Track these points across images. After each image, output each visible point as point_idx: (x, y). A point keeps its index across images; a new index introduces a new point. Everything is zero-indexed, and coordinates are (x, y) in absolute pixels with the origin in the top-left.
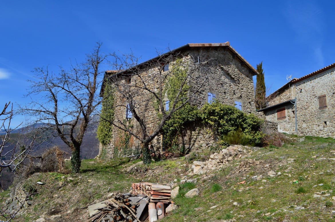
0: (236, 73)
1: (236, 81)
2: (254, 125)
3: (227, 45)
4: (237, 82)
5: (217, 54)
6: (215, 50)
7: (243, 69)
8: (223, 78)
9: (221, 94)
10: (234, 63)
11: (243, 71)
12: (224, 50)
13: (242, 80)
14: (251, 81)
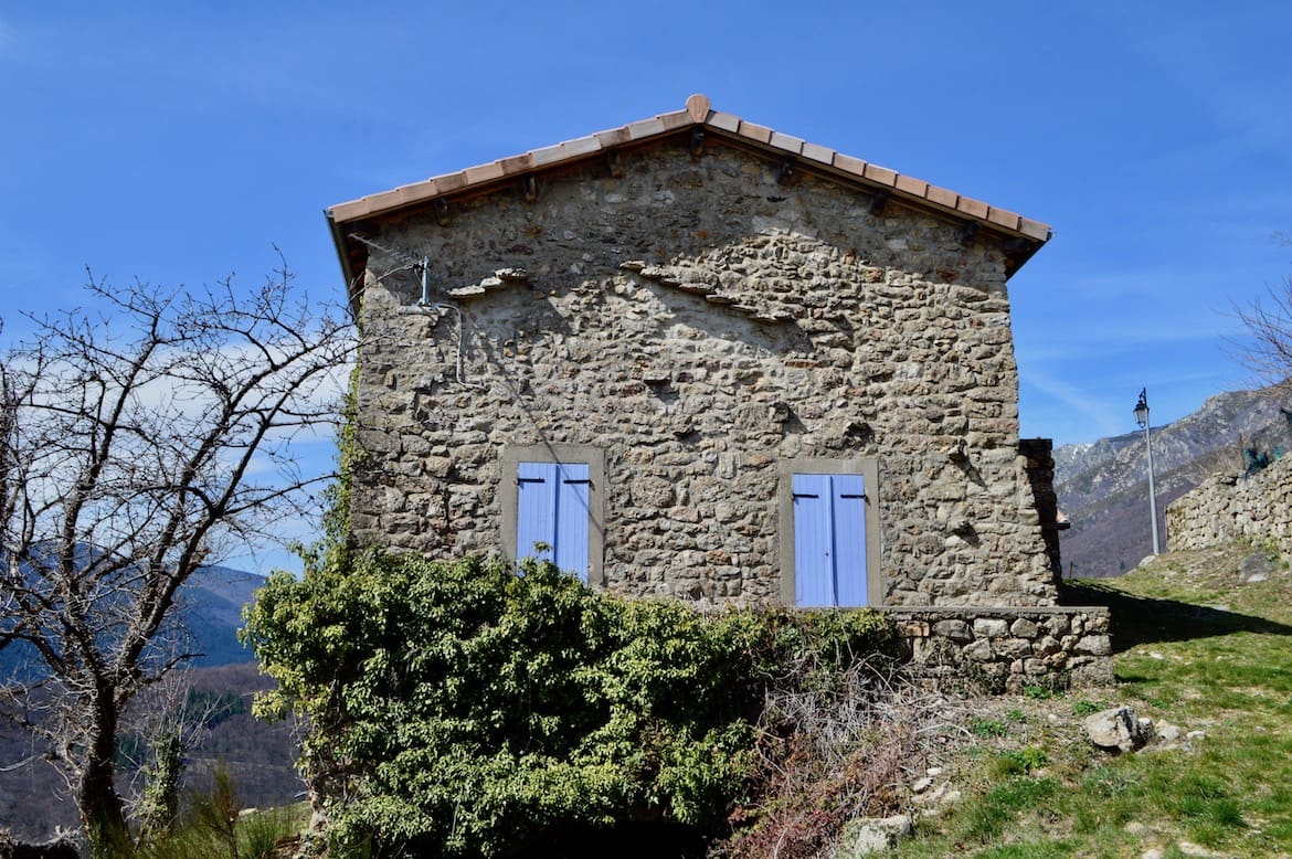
0: (815, 281)
1: (816, 333)
2: (679, 681)
3: (687, 121)
4: (824, 339)
5: (614, 198)
6: (596, 178)
7: (897, 234)
8: (676, 337)
9: (650, 450)
10: (793, 216)
11: (896, 245)
12: (689, 158)
13: (884, 310)
14: (991, 299)
